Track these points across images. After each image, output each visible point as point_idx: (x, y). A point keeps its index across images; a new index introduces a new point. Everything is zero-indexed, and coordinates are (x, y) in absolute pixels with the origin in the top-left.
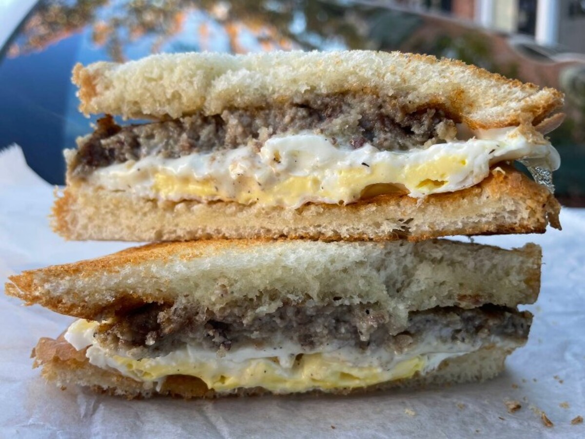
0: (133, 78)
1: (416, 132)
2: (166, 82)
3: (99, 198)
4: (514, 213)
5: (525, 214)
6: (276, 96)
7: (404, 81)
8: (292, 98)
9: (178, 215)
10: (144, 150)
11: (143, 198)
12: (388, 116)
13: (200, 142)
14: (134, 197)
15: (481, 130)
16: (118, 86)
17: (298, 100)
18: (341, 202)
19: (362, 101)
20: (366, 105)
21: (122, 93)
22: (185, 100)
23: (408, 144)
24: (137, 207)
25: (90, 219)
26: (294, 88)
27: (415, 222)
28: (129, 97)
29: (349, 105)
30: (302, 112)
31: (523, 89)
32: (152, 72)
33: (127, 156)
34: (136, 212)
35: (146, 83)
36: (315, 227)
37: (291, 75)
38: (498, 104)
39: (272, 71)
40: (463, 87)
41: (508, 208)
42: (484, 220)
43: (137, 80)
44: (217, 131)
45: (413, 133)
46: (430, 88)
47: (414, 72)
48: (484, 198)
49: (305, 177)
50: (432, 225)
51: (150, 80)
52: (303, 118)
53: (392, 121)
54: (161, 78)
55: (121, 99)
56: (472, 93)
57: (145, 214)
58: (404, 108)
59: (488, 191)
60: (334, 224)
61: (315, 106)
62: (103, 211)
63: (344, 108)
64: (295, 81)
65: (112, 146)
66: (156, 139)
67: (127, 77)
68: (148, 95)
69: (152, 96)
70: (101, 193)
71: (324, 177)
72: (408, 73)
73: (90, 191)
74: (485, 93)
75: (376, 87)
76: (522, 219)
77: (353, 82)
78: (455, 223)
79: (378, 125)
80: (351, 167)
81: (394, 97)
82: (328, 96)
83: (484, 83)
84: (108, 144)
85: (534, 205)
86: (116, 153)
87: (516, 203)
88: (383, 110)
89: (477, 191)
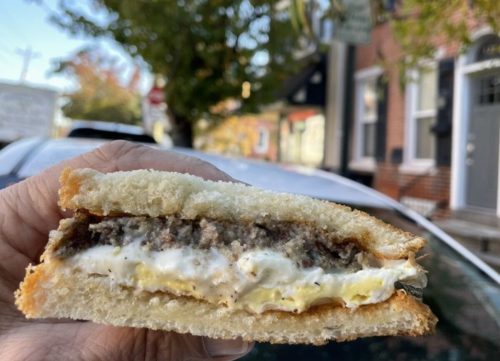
0: (121, 184)
1: (343, 257)
2: (151, 189)
3: (75, 281)
4: (409, 322)
5: (418, 324)
6: (242, 216)
7: (332, 220)
8: (255, 220)
9: (151, 307)
10: (127, 238)
11: (120, 285)
12: (321, 243)
13: (179, 237)
14: (112, 283)
15: (385, 260)
16: (103, 189)
17: (259, 222)
18: (296, 311)
19: (304, 230)
20: (307, 234)
21: (106, 194)
22: (165, 205)
23: (337, 265)
24: (112, 294)
25: (61, 298)
26: (256, 212)
27: (346, 327)
28: (112, 198)
29: (294, 231)
30: (263, 232)
31: (406, 235)
32: (138, 182)
33: (112, 240)
34: (110, 298)
35: (131, 189)
36: (269, 333)
37: (253, 203)
38: (391, 244)
39: (237, 197)
40: (370, 230)
41: (407, 319)
42: (391, 326)
43: (124, 186)
44: (193, 231)
45: (339, 257)
46: (349, 228)
47: (338, 215)
48: (392, 311)
49: (270, 289)
50: (357, 329)
51: (136, 188)
52: (264, 237)
53: (324, 246)
54: (146, 187)
55: (105, 198)
56: (375, 234)
57: (119, 301)
58: (335, 240)
59: (394, 305)
60: (285, 331)
61: (270, 228)
62: (77, 292)
63: (291, 233)
64: (256, 208)
65: (99, 231)
66: (141, 230)
67: (114, 183)
68: (132, 198)
69: (134, 199)
70: (79, 276)
71: (285, 291)
72: (334, 216)
73: (67, 271)
74: (383, 236)
75: (315, 222)
76: (415, 327)
77: (299, 216)
78: (373, 328)
79: (316, 249)
80: (307, 286)
81: (326, 231)
82: (280, 222)
83: (383, 229)
84: (95, 229)
85: (423, 318)
86: (102, 237)
87: (412, 316)
88: (319, 239)
89: (386, 305)
